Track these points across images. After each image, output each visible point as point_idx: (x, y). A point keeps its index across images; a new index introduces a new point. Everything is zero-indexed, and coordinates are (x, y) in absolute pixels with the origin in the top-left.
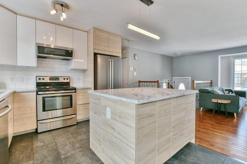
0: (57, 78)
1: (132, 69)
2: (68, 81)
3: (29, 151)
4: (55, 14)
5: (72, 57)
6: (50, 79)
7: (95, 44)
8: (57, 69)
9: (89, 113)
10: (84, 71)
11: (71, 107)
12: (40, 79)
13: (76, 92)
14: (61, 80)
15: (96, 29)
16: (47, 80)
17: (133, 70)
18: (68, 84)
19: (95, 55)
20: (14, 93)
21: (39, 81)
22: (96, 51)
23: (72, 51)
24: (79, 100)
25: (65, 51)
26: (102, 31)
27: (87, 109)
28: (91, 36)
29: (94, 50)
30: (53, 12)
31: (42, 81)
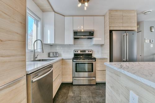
0: (85, 51)
1: (147, 41)
2: (91, 53)
3: (66, 98)
4: (81, 6)
5: (93, 36)
6: (81, 51)
7: (110, 23)
8: (85, 45)
9: (105, 78)
10: (102, 45)
11: (92, 71)
12: (75, 52)
13: (95, 61)
14: (87, 52)
15: (111, 10)
16: (79, 52)
17: (149, 42)
18: (91, 55)
19: (111, 32)
20: (63, 59)
21: (75, 53)
22: (112, 29)
23: (93, 32)
24: (98, 67)
25: (89, 33)
26: (116, 11)
27: (104, 75)
28: (107, 18)
29: (109, 28)
30: (80, 5)
31: (76, 53)
